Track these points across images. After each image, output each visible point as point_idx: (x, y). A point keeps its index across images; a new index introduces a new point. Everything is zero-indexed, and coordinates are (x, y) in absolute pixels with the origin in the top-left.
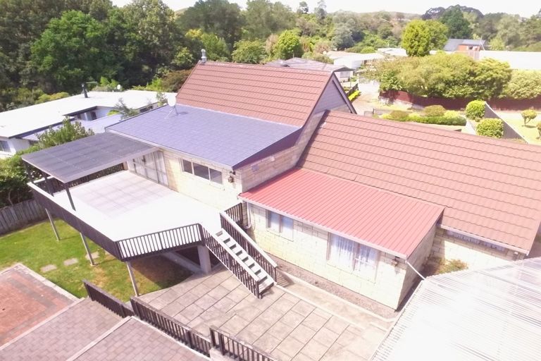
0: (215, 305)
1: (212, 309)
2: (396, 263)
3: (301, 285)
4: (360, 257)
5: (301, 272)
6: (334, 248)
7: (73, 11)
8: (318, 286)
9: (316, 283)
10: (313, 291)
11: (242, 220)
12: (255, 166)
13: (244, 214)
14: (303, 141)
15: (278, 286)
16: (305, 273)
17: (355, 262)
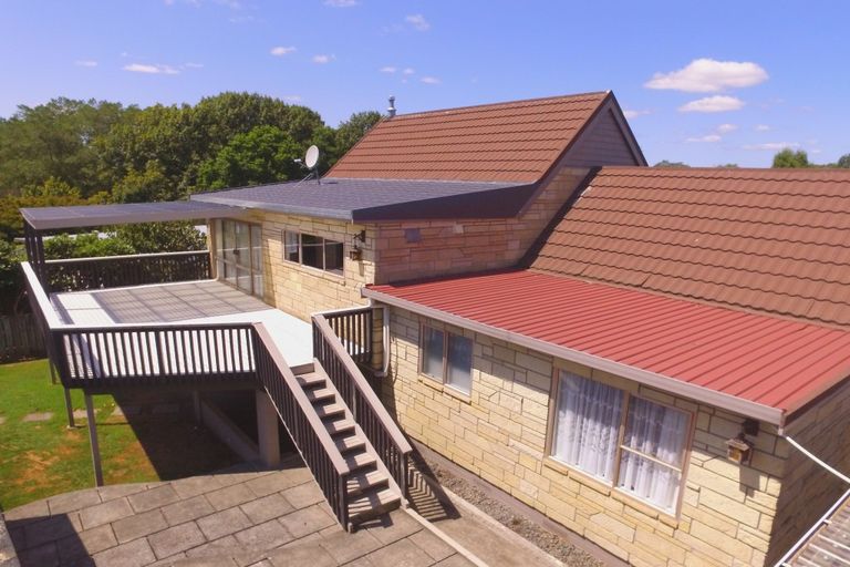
0: (241, 536)
1: (228, 541)
2: (745, 447)
3: (475, 524)
4: (634, 441)
5: (486, 493)
6: (567, 419)
7: (267, 127)
8: (518, 531)
9: (516, 522)
10: (503, 543)
11: (371, 353)
12: (412, 230)
13: (376, 338)
14: (536, 215)
15: (411, 511)
16: (494, 495)
17: (621, 457)
